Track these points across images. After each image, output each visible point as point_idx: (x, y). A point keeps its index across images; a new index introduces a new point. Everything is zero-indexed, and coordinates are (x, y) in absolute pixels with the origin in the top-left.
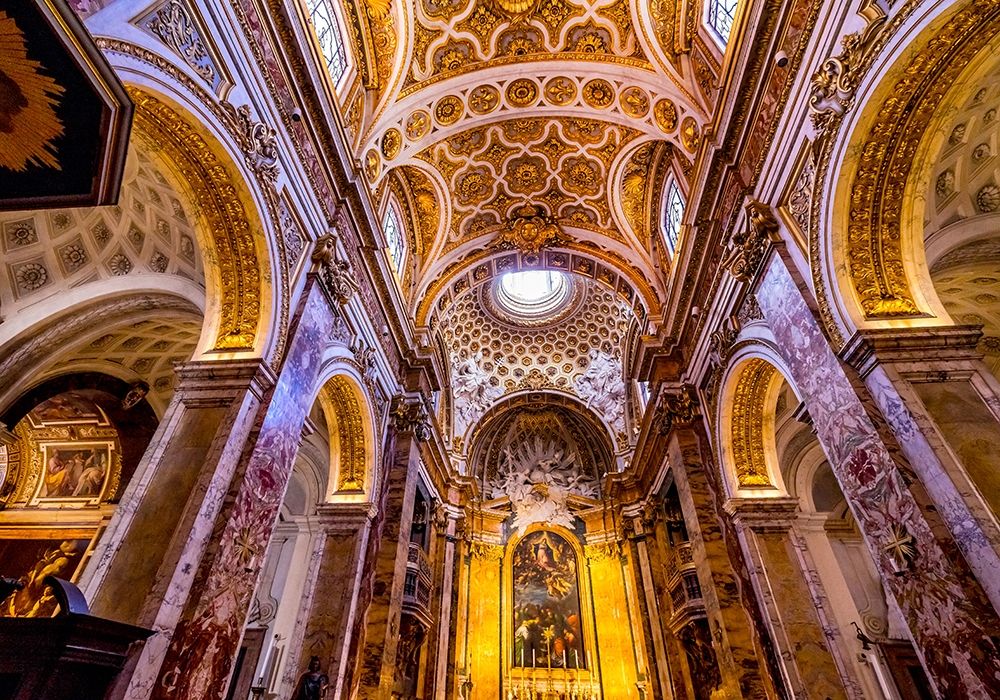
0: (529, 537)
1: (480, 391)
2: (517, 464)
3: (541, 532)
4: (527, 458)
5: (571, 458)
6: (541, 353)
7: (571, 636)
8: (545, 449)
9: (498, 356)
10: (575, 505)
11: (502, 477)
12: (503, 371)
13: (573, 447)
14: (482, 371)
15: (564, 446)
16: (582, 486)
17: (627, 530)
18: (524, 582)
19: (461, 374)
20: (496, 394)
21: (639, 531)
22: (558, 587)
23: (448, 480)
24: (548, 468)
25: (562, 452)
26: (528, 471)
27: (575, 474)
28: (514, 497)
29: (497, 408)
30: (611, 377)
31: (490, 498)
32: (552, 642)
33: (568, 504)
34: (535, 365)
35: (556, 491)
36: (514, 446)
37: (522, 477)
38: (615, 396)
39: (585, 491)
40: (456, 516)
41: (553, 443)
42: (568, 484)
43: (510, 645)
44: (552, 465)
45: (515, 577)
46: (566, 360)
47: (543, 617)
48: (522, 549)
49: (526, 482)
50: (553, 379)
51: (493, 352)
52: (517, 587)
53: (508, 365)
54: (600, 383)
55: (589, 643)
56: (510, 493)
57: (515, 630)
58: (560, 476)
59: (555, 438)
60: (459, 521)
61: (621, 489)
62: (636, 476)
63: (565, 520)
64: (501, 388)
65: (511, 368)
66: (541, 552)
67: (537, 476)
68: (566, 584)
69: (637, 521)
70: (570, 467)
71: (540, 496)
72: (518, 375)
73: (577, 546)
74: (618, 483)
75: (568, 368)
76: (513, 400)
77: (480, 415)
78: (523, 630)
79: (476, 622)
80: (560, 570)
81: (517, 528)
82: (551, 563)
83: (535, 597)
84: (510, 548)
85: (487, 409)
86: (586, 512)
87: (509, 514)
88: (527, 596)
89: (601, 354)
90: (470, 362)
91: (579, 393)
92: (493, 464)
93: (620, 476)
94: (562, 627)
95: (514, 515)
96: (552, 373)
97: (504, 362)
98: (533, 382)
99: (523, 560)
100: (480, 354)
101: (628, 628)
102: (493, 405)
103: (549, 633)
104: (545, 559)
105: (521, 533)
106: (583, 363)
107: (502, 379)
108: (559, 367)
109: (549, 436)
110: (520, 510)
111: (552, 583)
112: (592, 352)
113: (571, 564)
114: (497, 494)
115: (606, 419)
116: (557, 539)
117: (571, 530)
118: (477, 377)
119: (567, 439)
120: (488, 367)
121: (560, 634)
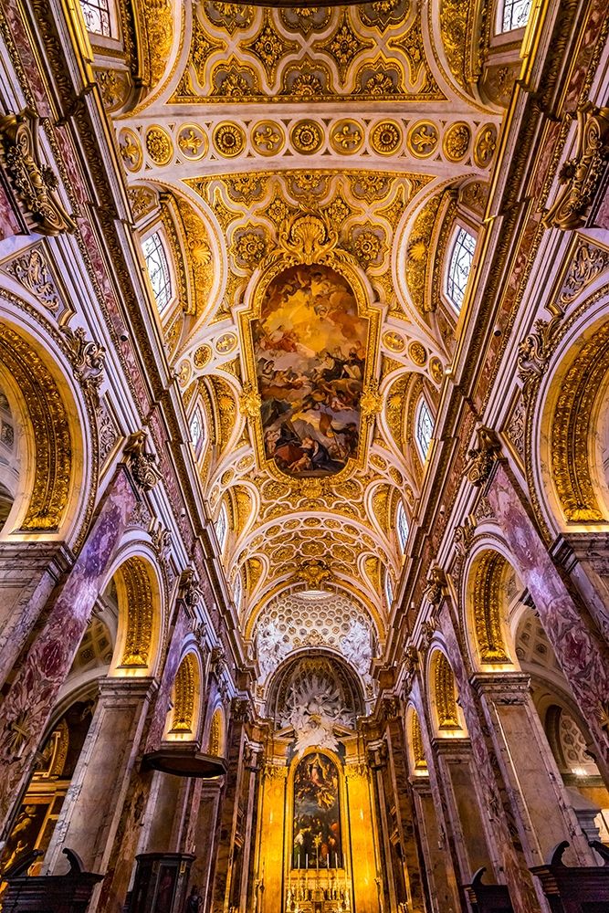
0: (306, 758)
1: (277, 648)
2: (299, 697)
3: (314, 754)
4: (306, 692)
5: (337, 693)
6: (319, 618)
7: (333, 841)
8: (320, 684)
9: (289, 619)
10: (339, 732)
11: (289, 709)
12: (292, 630)
13: (338, 683)
14: (278, 632)
15: (333, 683)
16: (343, 717)
17: (371, 761)
18: (301, 797)
19: (264, 636)
20: (288, 649)
21: (378, 762)
22: (325, 800)
23: (253, 722)
24: (320, 701)
25: (330, 688)
26: (307, 704)
27: (339, 707)
28: (297, 726)
29: (287, 660)
30: (363, 643)
31: (280, 728)
32: (320, 848)
33: (334, 730)
34: (314, 627)
35: (326, 721)
36: (297, 682)
37: (303, 709)
38: (365, 657)
39: (346, 721)
40: (257, 750)
41: (325, 680)
42: (334, 716)
43: (290, 851)
44: (324, 699)
45: (295, 792)
46: (335, 624)
47: (314, 825)
48: (301, 769)
49: (305, 713)
50: (326, 639)
51: (286, 617)
52: (297, 801)
53: (296, 627)
54: (357, 645)
55: (345, 847)
56: (294, 723)
57: (294, 837)
58: (329, 708)
59: (326, 676)
60: (259, 754)
61: (367, 728)
62: (377, 720)
63: (331, 744)
64: (291, 645)
65: (298, 629)
66: (314, 771)
67: (313, 708)
68: (331, 797)
69: (377, 754)
70: (336, 699)
71: (315, 724)
72: (302, 634)
73: (339, 766)
74: (366, 724)
75: (336, 629)
76: (298, 654)
77: (276, 666)
78: (300, 837)
79: (267, 833)
80: (326, 786)
81: (297, 751)
82: (321, 780)
83: (309, 809)
84: (293, 768)
85: (281, 662)
86: (346, 739)
87: (292, 740)
88: (303, 808)
89: (358, 623)
90: (271, 627)
91: (342, 651)
92: (282, 698)
93: (367, 719)
94: (327, 833)
95: (296, 741)
96: (325, 634)
97: (292, 624)
98: (312, 640)
99: (301, 778)
100: (277, 619)
101: (371, 834)
102: (285, 658)
103: (317, 840)
104: (317, 777)
105: (300, 756)
106: (346, 628)
107: (291, 638)
108: (330, 629)
109: (322, 676)
110: (300, 736)
111: (321, 796)
112: (352, 621)
113: (335, 780)
114: (285, 724)
115: (360, 672)
116: (326, 759)
117: (335, 752)
118: (276, 637)
119: (335, 677)
120: (282, 629)
121: (325, 840)
